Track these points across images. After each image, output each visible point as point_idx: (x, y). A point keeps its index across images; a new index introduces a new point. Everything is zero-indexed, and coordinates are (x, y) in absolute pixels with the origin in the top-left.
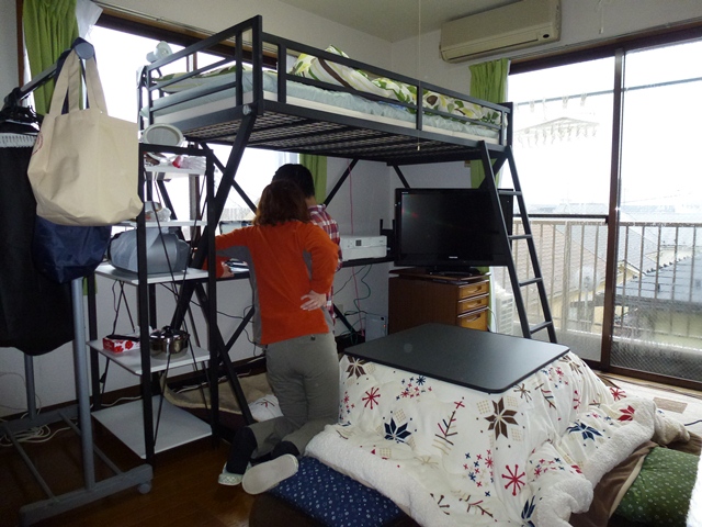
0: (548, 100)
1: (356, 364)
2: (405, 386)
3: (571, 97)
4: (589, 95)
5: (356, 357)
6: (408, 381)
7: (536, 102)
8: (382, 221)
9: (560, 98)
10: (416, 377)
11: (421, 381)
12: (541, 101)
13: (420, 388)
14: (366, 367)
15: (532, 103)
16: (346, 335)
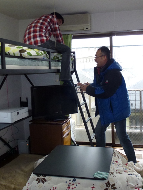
0: (82, 48)
1: (41, 177)
2: (68, 183)
3: (90, 47)
5: (41, 175)
6: (68, 182)
7: (78, 48)
8: (20, 98)
9: (87, 48)
10: (72, 179)
11: (74, 181)
12: (80, 48)
13: (74, 183)
14: (46, 178)
16: (9, 151)
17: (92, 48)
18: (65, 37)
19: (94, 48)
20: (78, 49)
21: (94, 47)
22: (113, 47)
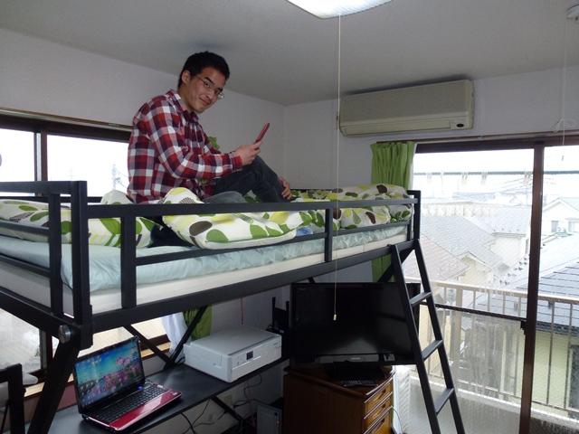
0: (445, 174)
3: (470, 173)
4: (490, 173)
7: (434, 174)
8: (274, 299)
9: (459, 173)
12: (439, 174)
15: (429, 174)
16: (234, 427)
17: (474, 176)
18: (394, 149)
19: (480, 176)
20: (433, 176)
21: (480, 173)
22: (545, 176)
